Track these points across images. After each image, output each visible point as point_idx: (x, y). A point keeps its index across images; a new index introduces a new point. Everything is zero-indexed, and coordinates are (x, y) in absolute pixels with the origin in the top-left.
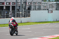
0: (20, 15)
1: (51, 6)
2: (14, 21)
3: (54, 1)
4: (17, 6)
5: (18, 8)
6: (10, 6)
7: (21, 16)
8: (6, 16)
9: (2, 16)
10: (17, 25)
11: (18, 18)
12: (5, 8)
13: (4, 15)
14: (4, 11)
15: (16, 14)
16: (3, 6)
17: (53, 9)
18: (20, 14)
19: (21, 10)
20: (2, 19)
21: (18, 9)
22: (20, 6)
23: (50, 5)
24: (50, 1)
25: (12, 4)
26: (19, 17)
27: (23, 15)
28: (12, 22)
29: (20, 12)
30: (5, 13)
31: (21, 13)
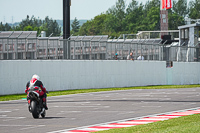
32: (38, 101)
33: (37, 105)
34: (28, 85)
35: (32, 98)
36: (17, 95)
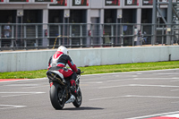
0: (165, 37)
2: (65, 59)
4: (156, 8)
5: (160, 14)
6: (135, 10)
7: (168, 38)
8: (125, 38)
9: (110, 38)
10: (76, 72)
11: (160, 46)
12: (120, 15)
13: (119, 38)
14: (119, 26)
15: (154, 33)
16: (115, 10)
18: (167, 33)
19: (168, 22)
20: (112, 48)
21: (161, 18)
22: (166, 9)
25: (144, 4)
26: (165, 43)
27: (174, 36)
28: (58, 62)
29: (165, 26)
30: (122, 29)
31: (169, 30)
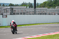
1: (5, 11)
3: (8, 5)
17: (8, 13)
23: (4, 9)
24: (5, 6)
32: (14, 28)
33: (14, 30)
34: (11, 23)
35: (12, 27)
36: (21, 25)
